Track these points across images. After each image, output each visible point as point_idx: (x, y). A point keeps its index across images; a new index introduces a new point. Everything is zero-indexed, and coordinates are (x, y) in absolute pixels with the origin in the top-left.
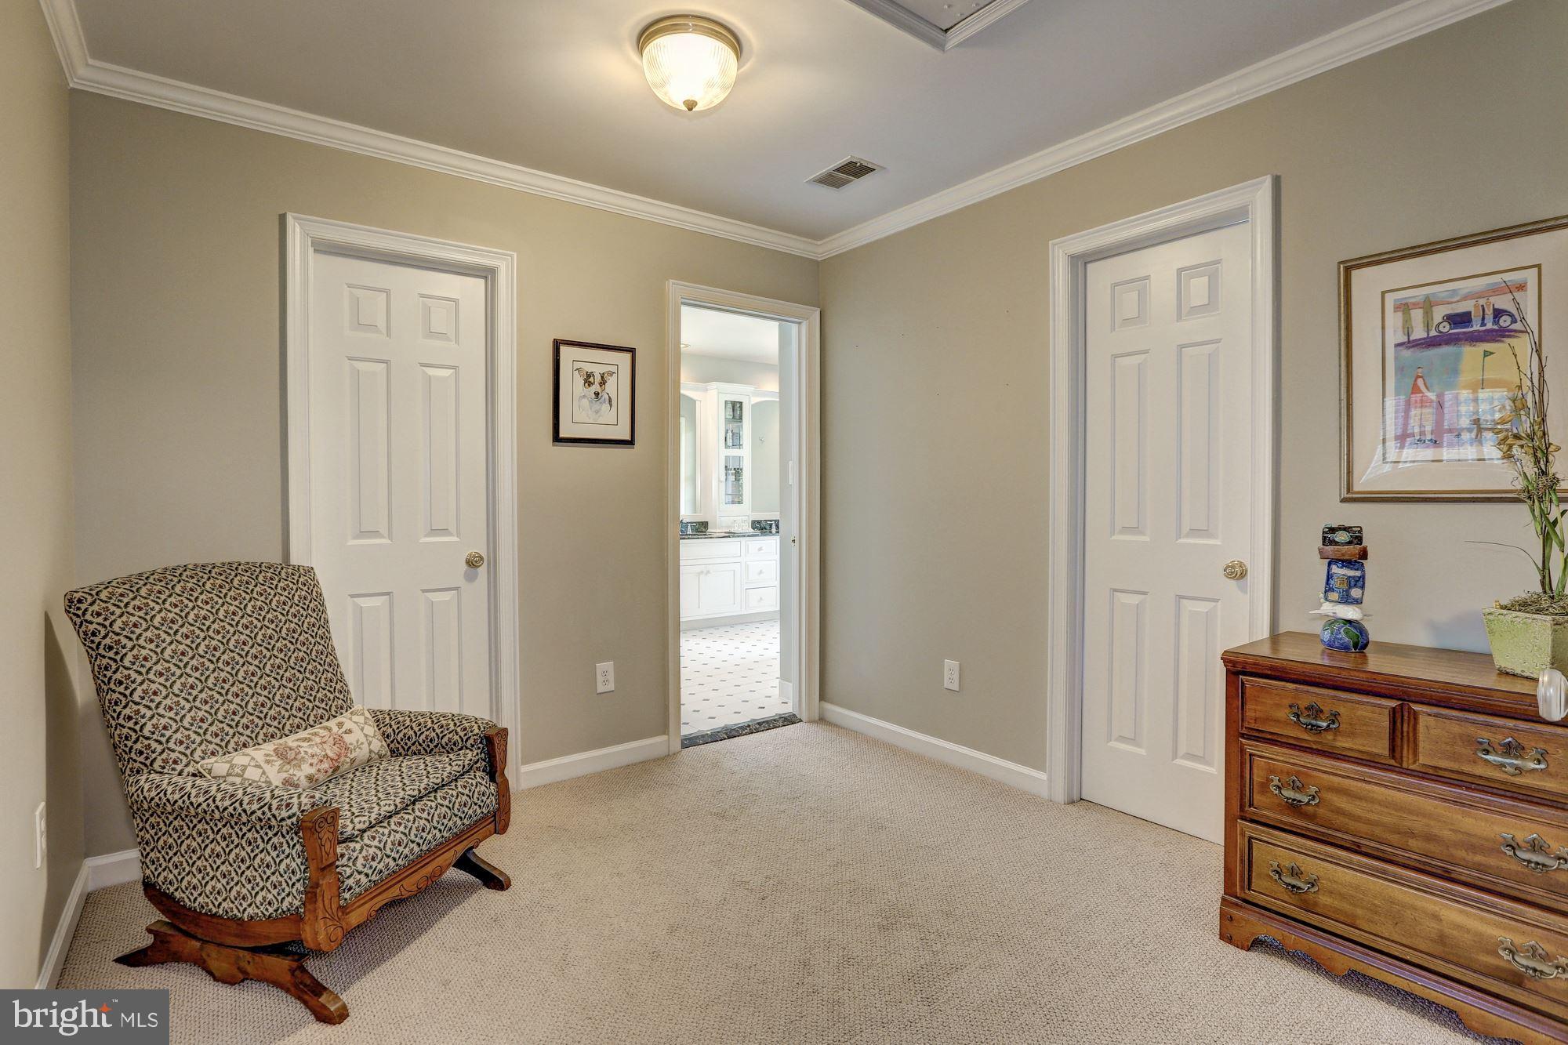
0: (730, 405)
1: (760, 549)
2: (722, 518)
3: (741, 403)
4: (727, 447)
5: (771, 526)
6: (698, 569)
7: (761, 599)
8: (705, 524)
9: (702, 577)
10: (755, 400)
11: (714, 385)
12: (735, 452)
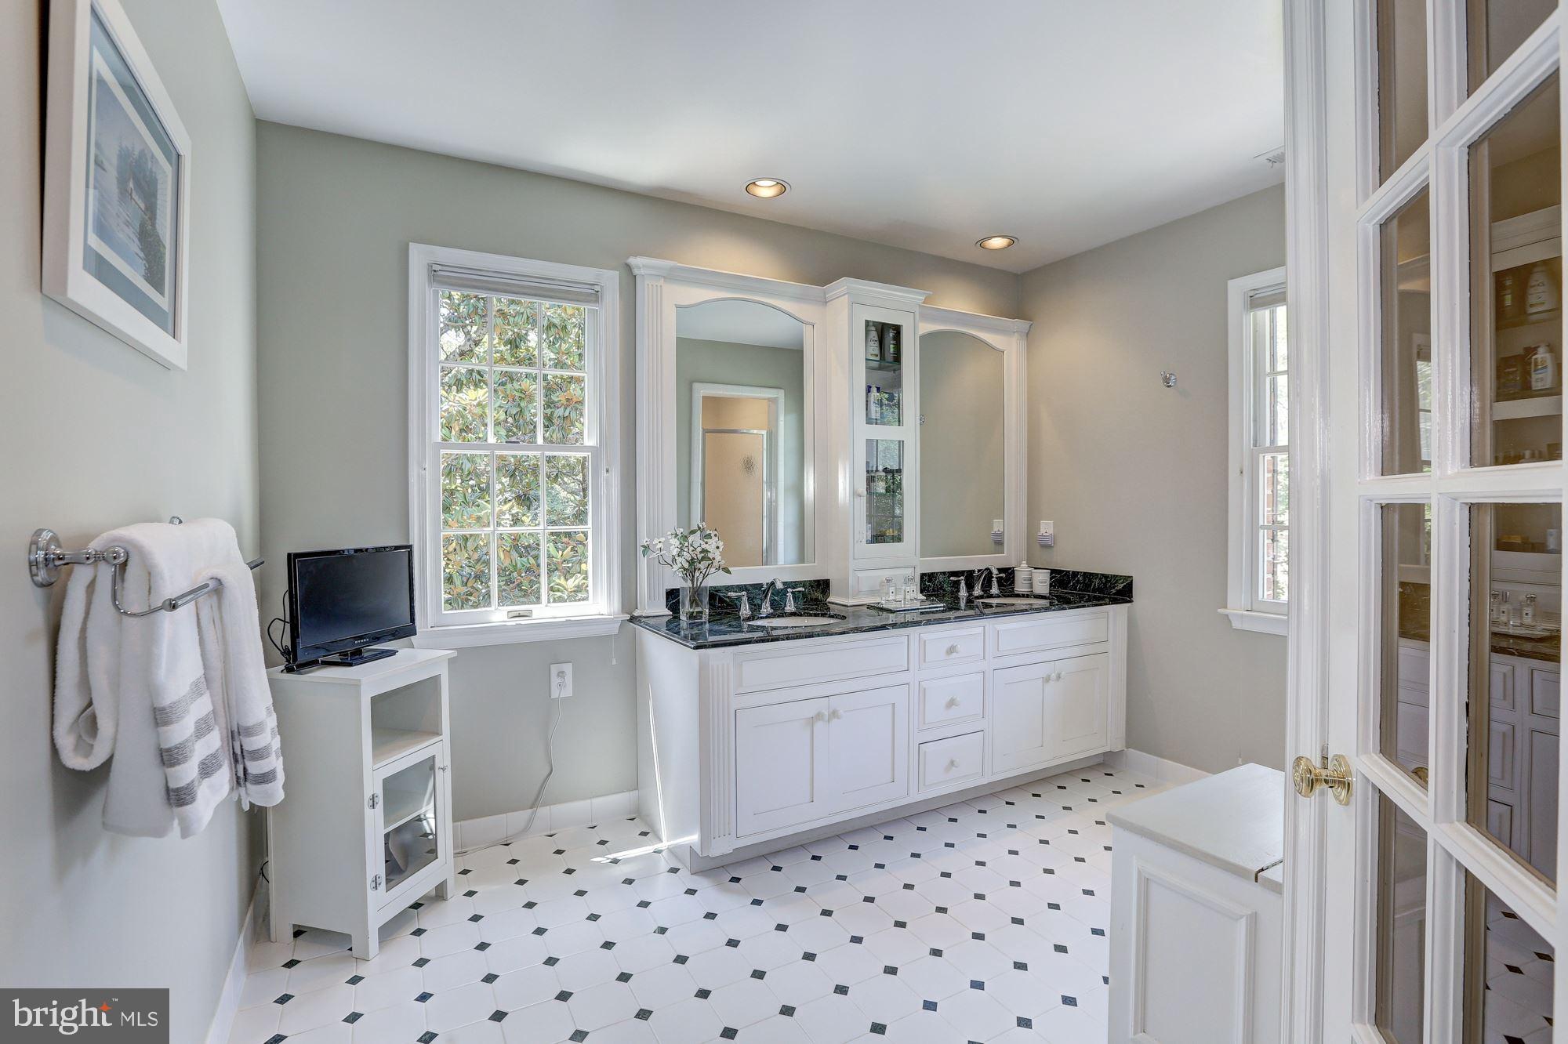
0: (874, 335)
1: (952, 650)
2: (860, 574)
3: (897, 329)
4: (869, 421)
5: (957, 584)
6: (810, 709)
7: (952, 763)
8: (823, 586)
9: (819, 726)
10: (926, 328)
11: (845, 286)
12: (887, 433)
